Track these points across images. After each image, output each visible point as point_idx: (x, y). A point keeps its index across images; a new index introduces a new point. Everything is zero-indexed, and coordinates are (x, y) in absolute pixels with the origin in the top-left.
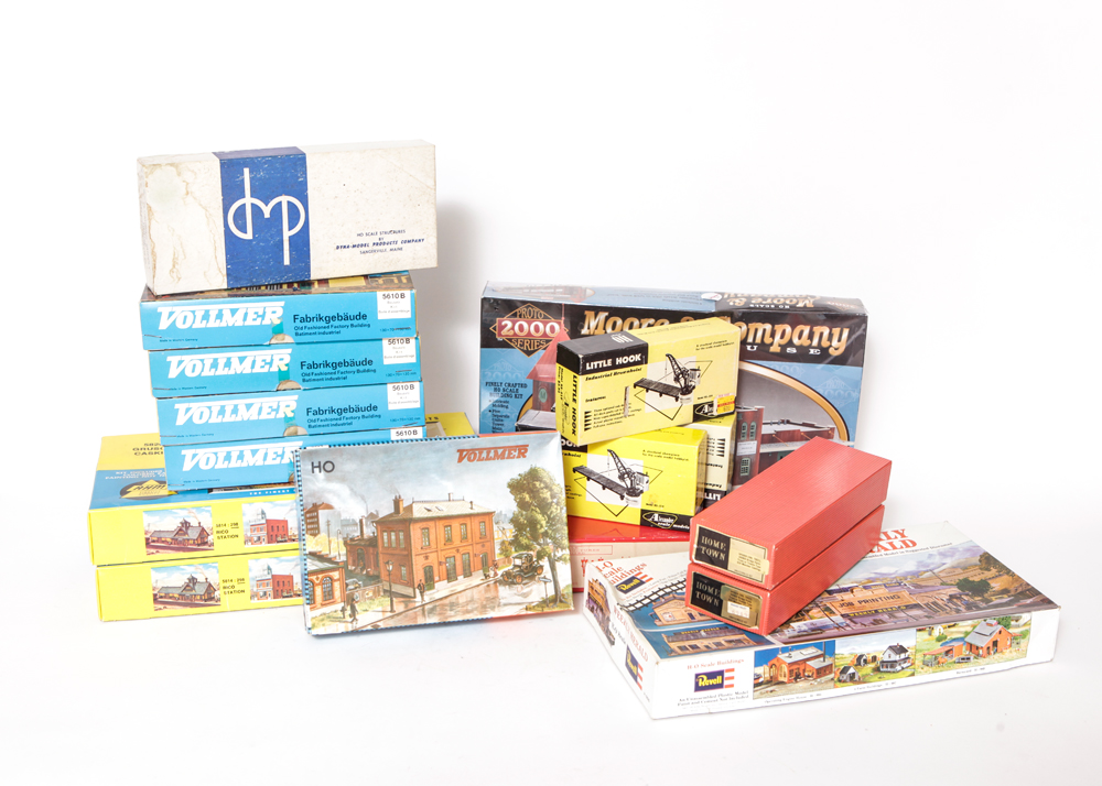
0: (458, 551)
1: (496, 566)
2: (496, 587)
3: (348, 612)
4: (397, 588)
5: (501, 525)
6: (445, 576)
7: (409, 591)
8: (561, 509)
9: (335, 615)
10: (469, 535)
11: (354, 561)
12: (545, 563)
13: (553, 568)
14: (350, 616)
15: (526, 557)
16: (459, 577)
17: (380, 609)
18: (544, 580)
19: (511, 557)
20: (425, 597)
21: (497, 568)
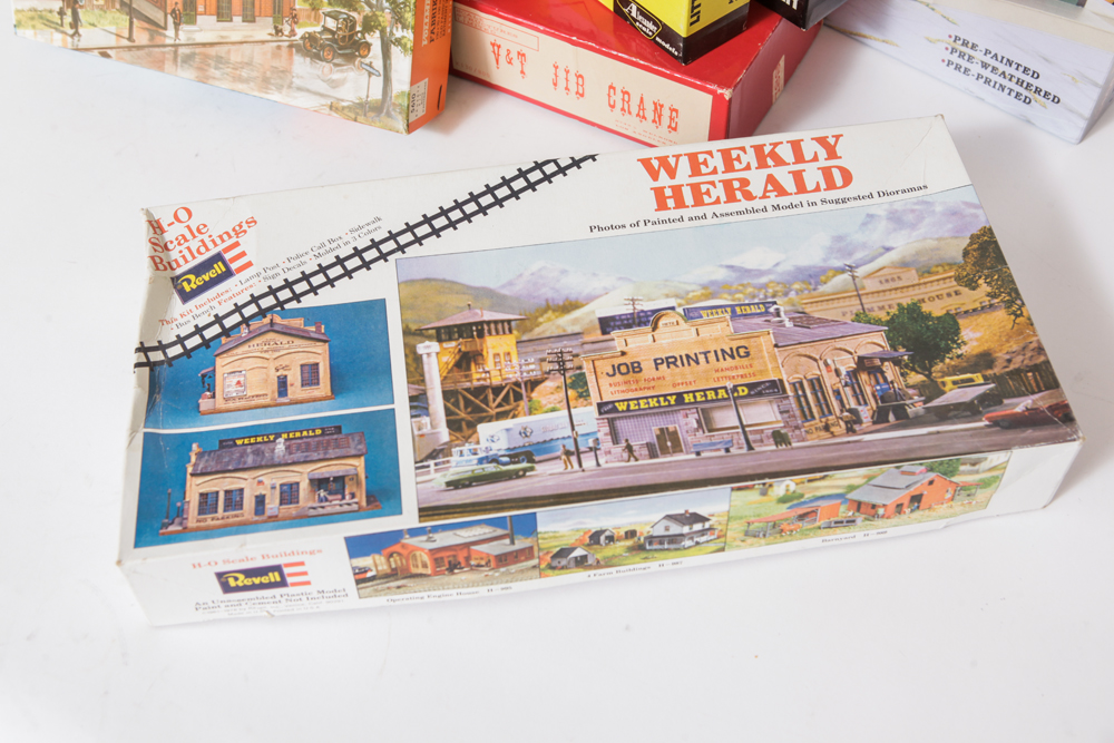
1: (295, 19)
2: (291, 54)
3: (68, 19)
6: (213, 8)
7: (157, 15)
9: (49, 16)
12: (374, 39)
13: (386, 54)
14: (72, 27)
15: (344, 19)
16: (235, 18)
17: (113, 29)
18: (368, 68)
19: (321, 12)
20: (180, 32)
21: (296, 23)
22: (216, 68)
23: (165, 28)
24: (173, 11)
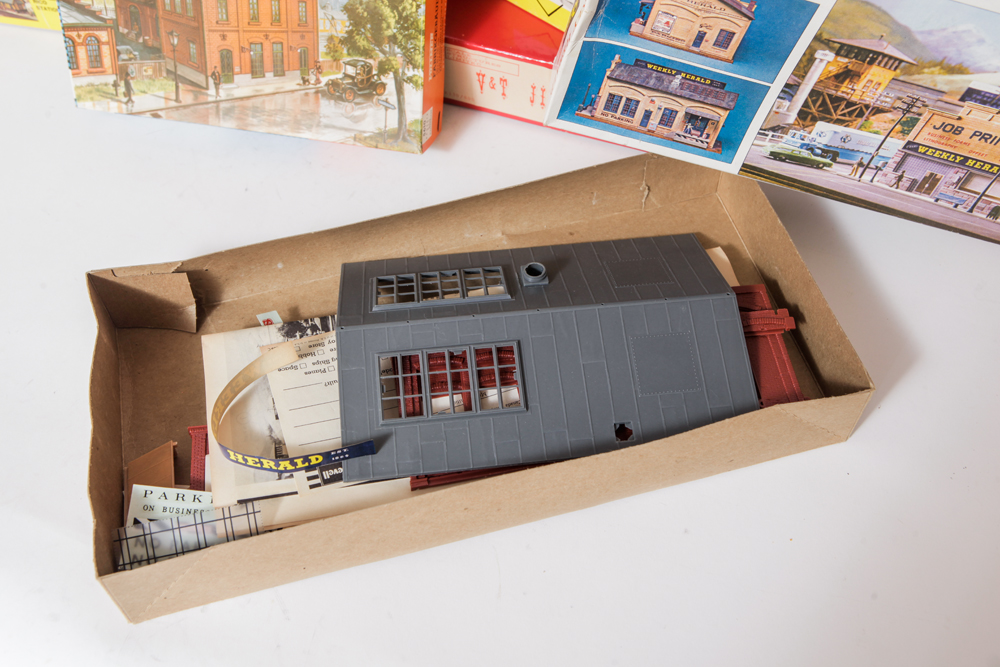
0: (267, 37)
1: (319, 69)
2: (317, 99)
3: (122, 89)
4: (183, 71)
5: (330, 12)
6: (248, 68)
7: (199, 78)
8: (418, 6)
9: (105, 88)
10: (283, 18)
11: (126, 22)
12: (389, 80)
13: (400, 91)
14: (125, 95)
15: (362, 66)
16: (267, 74)
17: (162, 94)
18: (385, 104)
19: (341, 62)
20: (220, 91)
21: (320, 73)
22: (254, 117)
23: (207, 88)
24: (213, 74)
